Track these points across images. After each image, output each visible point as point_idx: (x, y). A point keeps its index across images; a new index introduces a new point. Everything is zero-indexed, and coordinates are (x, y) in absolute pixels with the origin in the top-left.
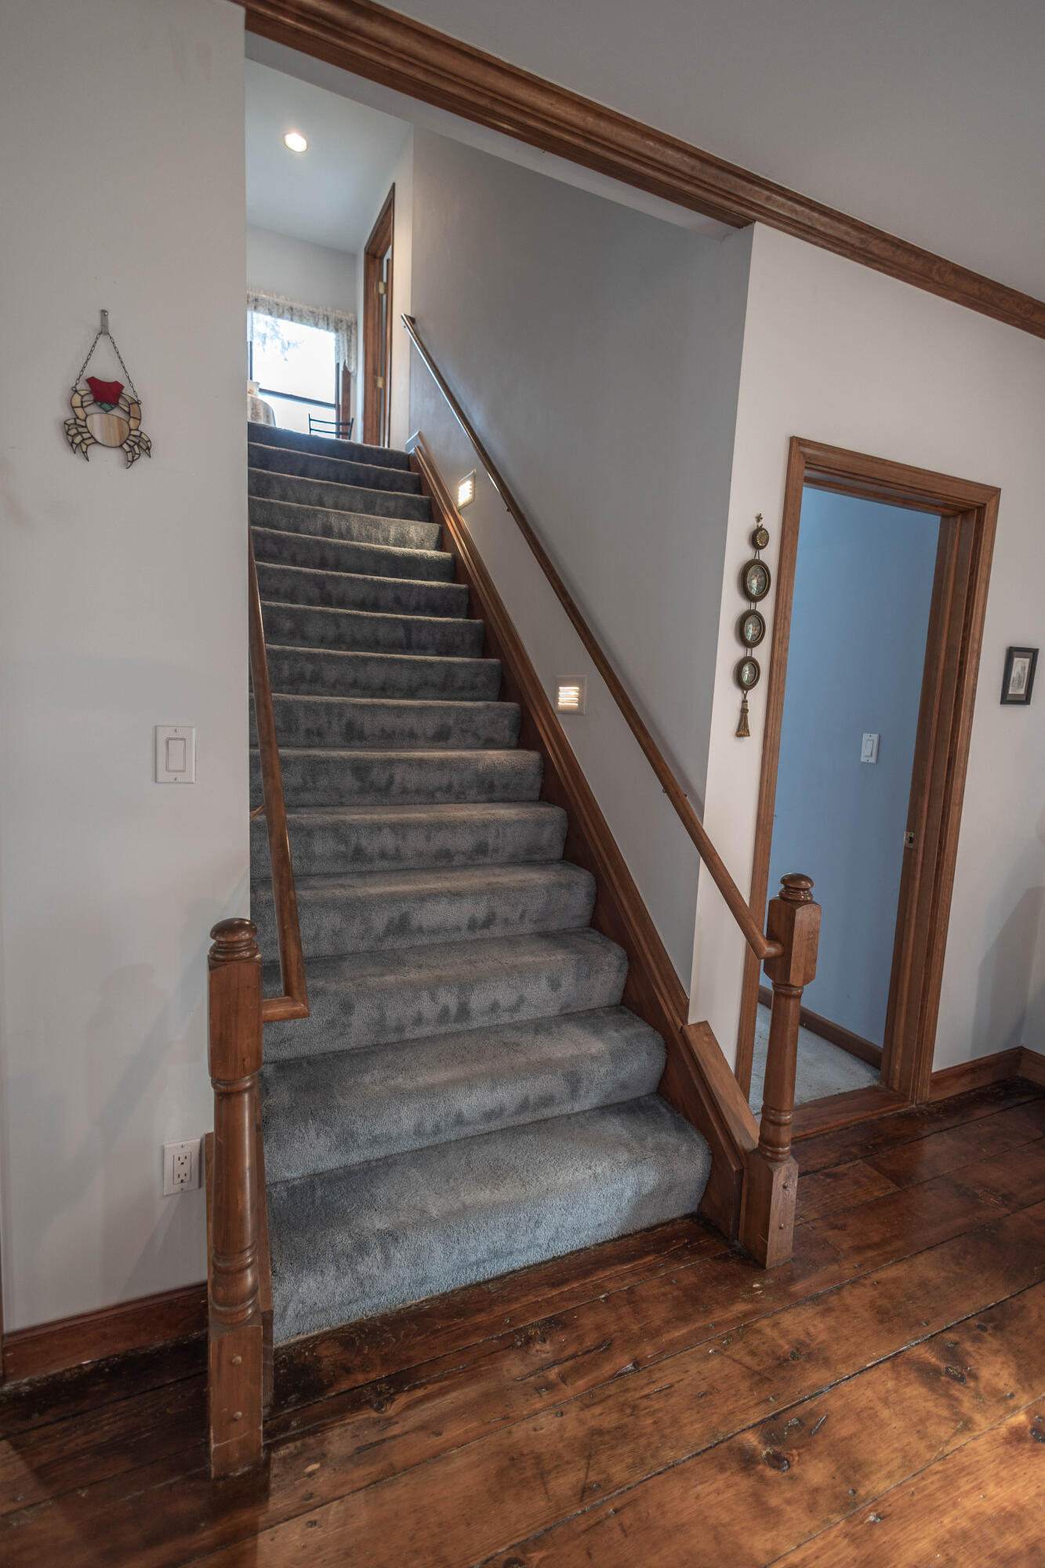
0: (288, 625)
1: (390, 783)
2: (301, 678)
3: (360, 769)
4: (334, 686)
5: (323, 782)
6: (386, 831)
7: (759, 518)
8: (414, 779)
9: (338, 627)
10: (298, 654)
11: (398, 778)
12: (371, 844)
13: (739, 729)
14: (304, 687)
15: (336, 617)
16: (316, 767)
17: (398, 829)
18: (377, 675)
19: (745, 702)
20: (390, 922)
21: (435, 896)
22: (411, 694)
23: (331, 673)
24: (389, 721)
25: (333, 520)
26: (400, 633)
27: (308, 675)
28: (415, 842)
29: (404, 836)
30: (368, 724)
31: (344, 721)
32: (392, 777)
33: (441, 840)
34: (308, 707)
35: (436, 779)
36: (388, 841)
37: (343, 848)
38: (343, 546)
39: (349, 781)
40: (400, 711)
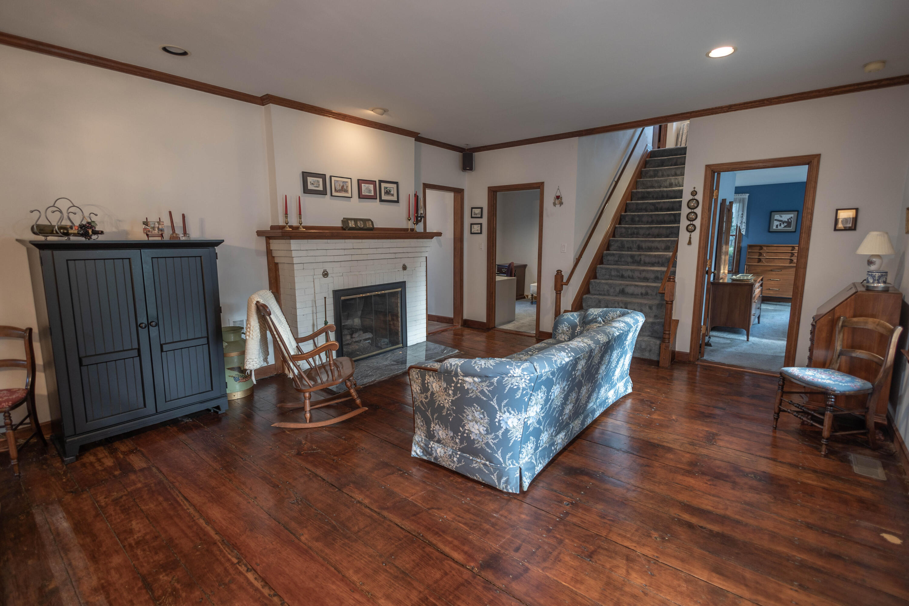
0: (637, 219)
1: (641, 260)
2: (634, 233)
3: (632, 256)
4: (643, 235)
5: (623, 260)
6: (629, 271)
7: (694, 188)
8: (647, 260)
9: (652, 218)
10: (633, 227)
11: (642, 259)
12: (626, 274)
13: (689, 242)
14: (635, 236)
15: (651, 215)
16: (621, 256)
17: (632, 270)
18: (656, 232)
19: (690, 235)
20: (620, 290)
21: (631, 285)
22: (667, 236)
23: (642, 232)
24: (649, 244)
25: (673, 181)
26: (672, 218)
27: (636, 233)
28: (637, 274)
29: (634, 272)
30: (644, 245)
31: (637, 245)
32: (641, 258)
33: (644, 275)
34: (627, 241)
35: (654, 260)
36: (630, 273)
37: (619, 274)
38: (670, 191)
39: (629, 260)
40: (653, 241)
